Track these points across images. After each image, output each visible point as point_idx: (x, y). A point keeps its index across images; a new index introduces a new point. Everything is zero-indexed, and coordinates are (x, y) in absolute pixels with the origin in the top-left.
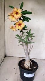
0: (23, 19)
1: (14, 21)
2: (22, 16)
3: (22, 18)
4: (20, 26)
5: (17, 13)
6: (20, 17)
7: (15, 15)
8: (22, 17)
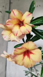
0: (34, 35)
1: (14, 41)
2: (34, 30)
3: (32, 33)
4: (29, 56)
5: (21, 23)
6: (28, 33)
7: (16, 29)
8: (32, 31)
